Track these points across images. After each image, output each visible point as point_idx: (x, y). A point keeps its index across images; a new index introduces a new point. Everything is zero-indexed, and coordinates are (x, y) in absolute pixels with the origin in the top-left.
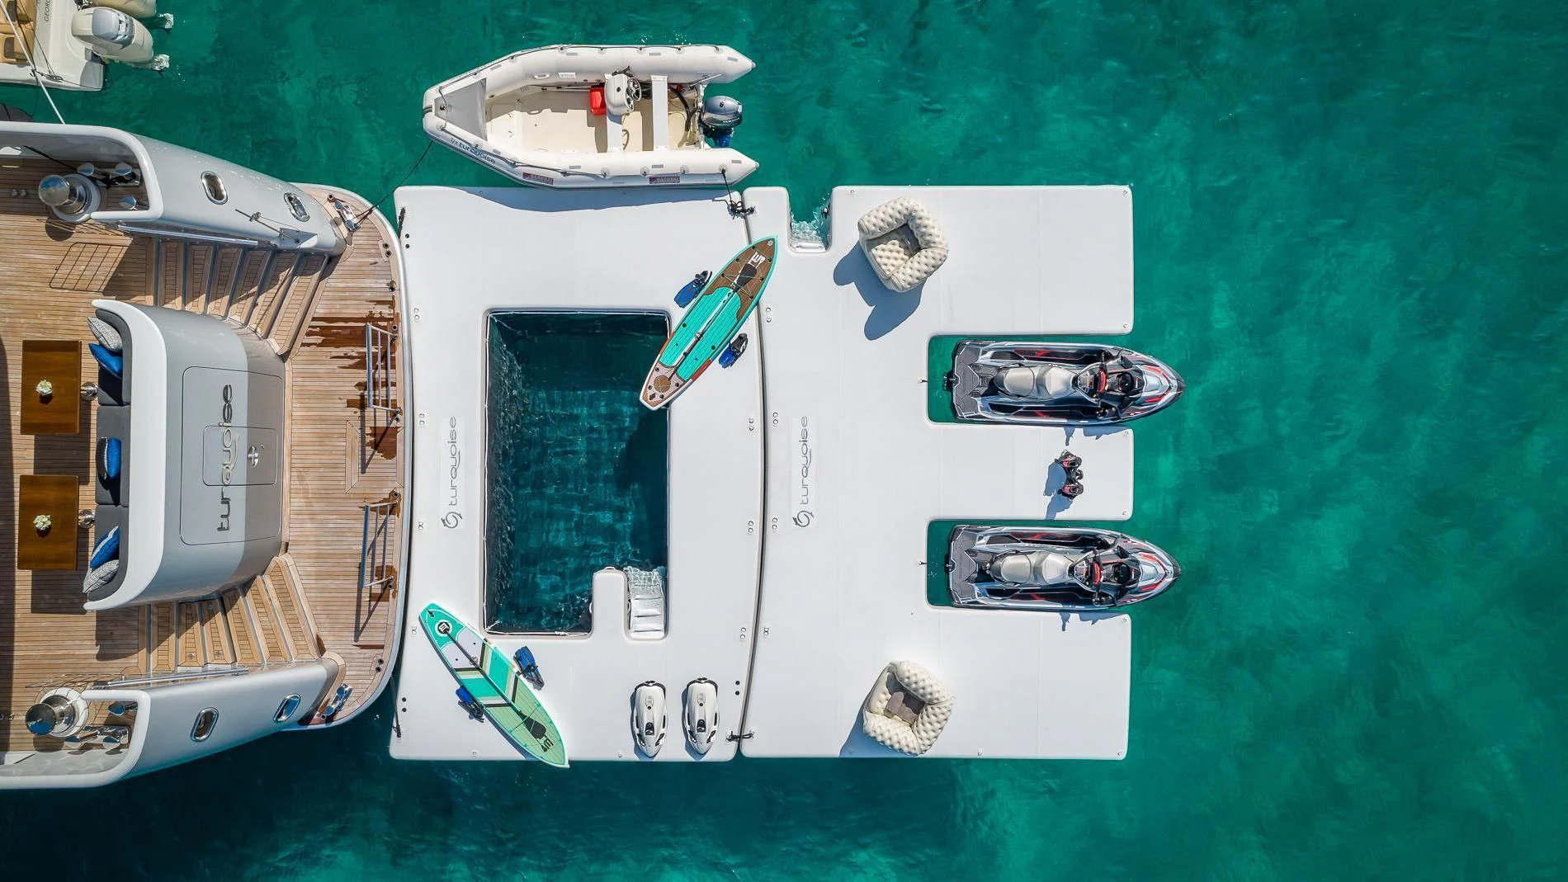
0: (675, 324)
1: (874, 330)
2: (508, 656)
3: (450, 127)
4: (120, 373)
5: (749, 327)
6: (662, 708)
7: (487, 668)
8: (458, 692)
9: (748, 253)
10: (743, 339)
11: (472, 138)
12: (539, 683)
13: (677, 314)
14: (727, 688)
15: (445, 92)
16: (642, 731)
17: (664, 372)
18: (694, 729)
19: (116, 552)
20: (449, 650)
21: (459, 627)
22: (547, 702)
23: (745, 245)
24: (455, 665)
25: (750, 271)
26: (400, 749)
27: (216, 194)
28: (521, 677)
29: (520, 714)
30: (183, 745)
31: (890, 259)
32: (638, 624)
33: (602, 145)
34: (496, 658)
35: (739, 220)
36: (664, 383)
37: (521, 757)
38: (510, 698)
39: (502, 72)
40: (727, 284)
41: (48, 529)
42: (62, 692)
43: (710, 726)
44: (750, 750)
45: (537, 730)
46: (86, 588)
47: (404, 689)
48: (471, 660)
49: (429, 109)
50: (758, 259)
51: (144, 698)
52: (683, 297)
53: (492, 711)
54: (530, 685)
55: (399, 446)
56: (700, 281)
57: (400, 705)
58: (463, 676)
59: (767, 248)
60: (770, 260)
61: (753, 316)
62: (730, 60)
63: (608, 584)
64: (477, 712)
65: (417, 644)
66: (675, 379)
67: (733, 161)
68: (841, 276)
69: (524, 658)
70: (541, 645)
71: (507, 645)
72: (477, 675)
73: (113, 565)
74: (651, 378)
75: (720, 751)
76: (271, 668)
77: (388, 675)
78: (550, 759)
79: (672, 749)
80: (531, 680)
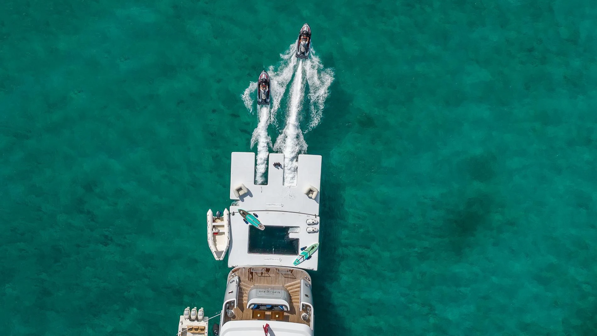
0: (251, 224)
1: (251, 196)
2: (302, 252)
3: (222, 256)
4: (257, 305)
5: (252, 213)
6: (311, 229)
7: (303, 255)
8: (307, 260)
9: (240, 213)
10: (254, 214)
11: (224, 253)
12: (306, 247)
13: (249, 224)
14: (308, 218)
15: (217, 257)
16: (314, 232)
17: (259, 226)
18: (314, 224)
19: (282, 306)
20: (300, 261)
21: (297, 260)
22: (309, 246)
23: (239, 213)
24: (303, 260)
25: (243, 213)
26: (316, 269)
27: (232, 292)
28: (305, 250)
29: (311, 250)
30: (310, 298)
31: (241, 193)
32: (297, 231)
33: (223, 233)
34: (302, 254)
35: (235, 214)
36: (261, 226)
37: (318, 250)
38: (308, 252)
39: (213, 249)
40: (245, 217)
41: (278, 317)
42: (302, 315)
43: (314, 221)
44: (317, 214)
45: (313, 248)
46: (287, 310)
47: (306, 268)
48: (302, 257)
49: (219, 259)
50: (241, 212)
51: (302, 303)
52: (247, 223)
53: (310, 254)
54: (306, 249)
55: (269, 268)
56: (244, 220)
57: (309, 269)
58: (304, 259)
59: (240, 211)
60: (242, 210)
61: (249, 212)
62: (210, 213)
63: (292, 236)
64: (310, 257)
65: (299, 266)
66: (260, 225)
67: (226, 212)
68: (243, 201)
69: (302, 249)
70: (301, 246)
71: (300, 252)
72: (305, 257)
73: (284, 307)
74: (260, 228)
75: (318, 219)
76: (301, 288)
77: (304, 271)
78: (318, 246)
79: (317, 227)
80: (305, 249)
